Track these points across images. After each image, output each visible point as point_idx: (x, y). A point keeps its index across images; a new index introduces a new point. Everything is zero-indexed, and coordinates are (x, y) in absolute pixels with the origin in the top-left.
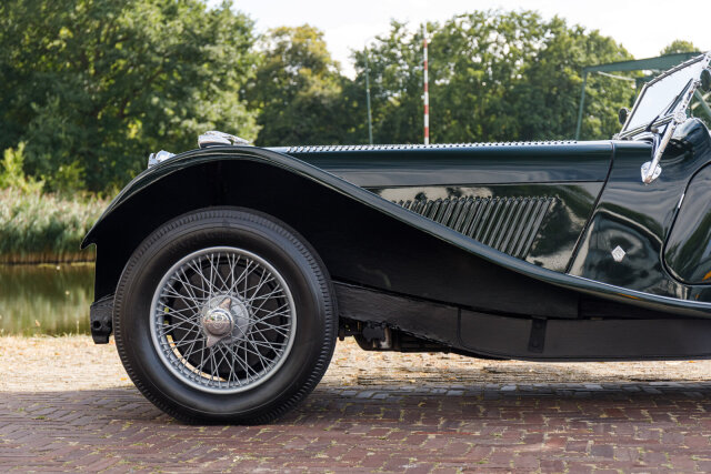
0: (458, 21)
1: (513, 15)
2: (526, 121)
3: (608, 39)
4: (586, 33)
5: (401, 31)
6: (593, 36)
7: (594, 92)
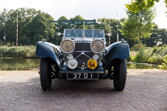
0: (18, 9)
1: (30, 9)
2: (33, 31)
3: (50, 15)
5: (6, 11)
6: (46, 14)
7: (47, 26)
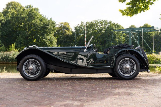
0: (93, 22)
1: (102, 21)
2: (105, 39)
3: (119, 25)
4: (115, 24)
5: (83, 23)
6: (117, 24)
7: (117, 34)
